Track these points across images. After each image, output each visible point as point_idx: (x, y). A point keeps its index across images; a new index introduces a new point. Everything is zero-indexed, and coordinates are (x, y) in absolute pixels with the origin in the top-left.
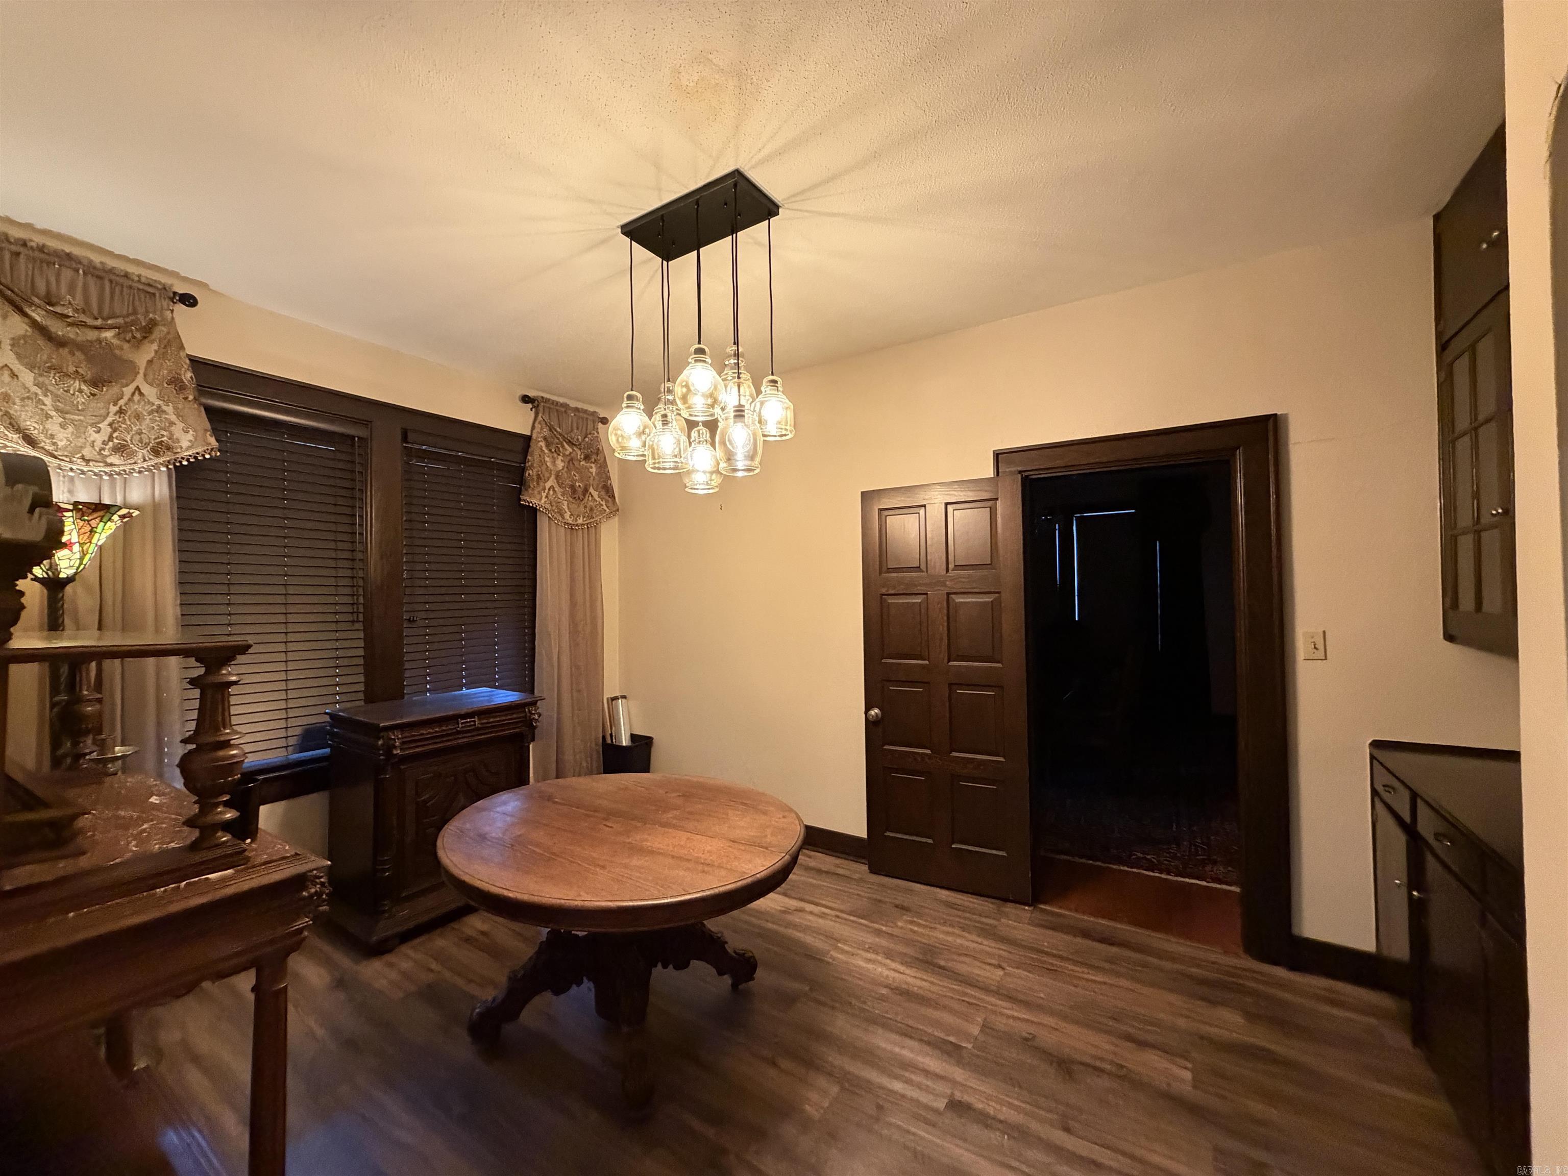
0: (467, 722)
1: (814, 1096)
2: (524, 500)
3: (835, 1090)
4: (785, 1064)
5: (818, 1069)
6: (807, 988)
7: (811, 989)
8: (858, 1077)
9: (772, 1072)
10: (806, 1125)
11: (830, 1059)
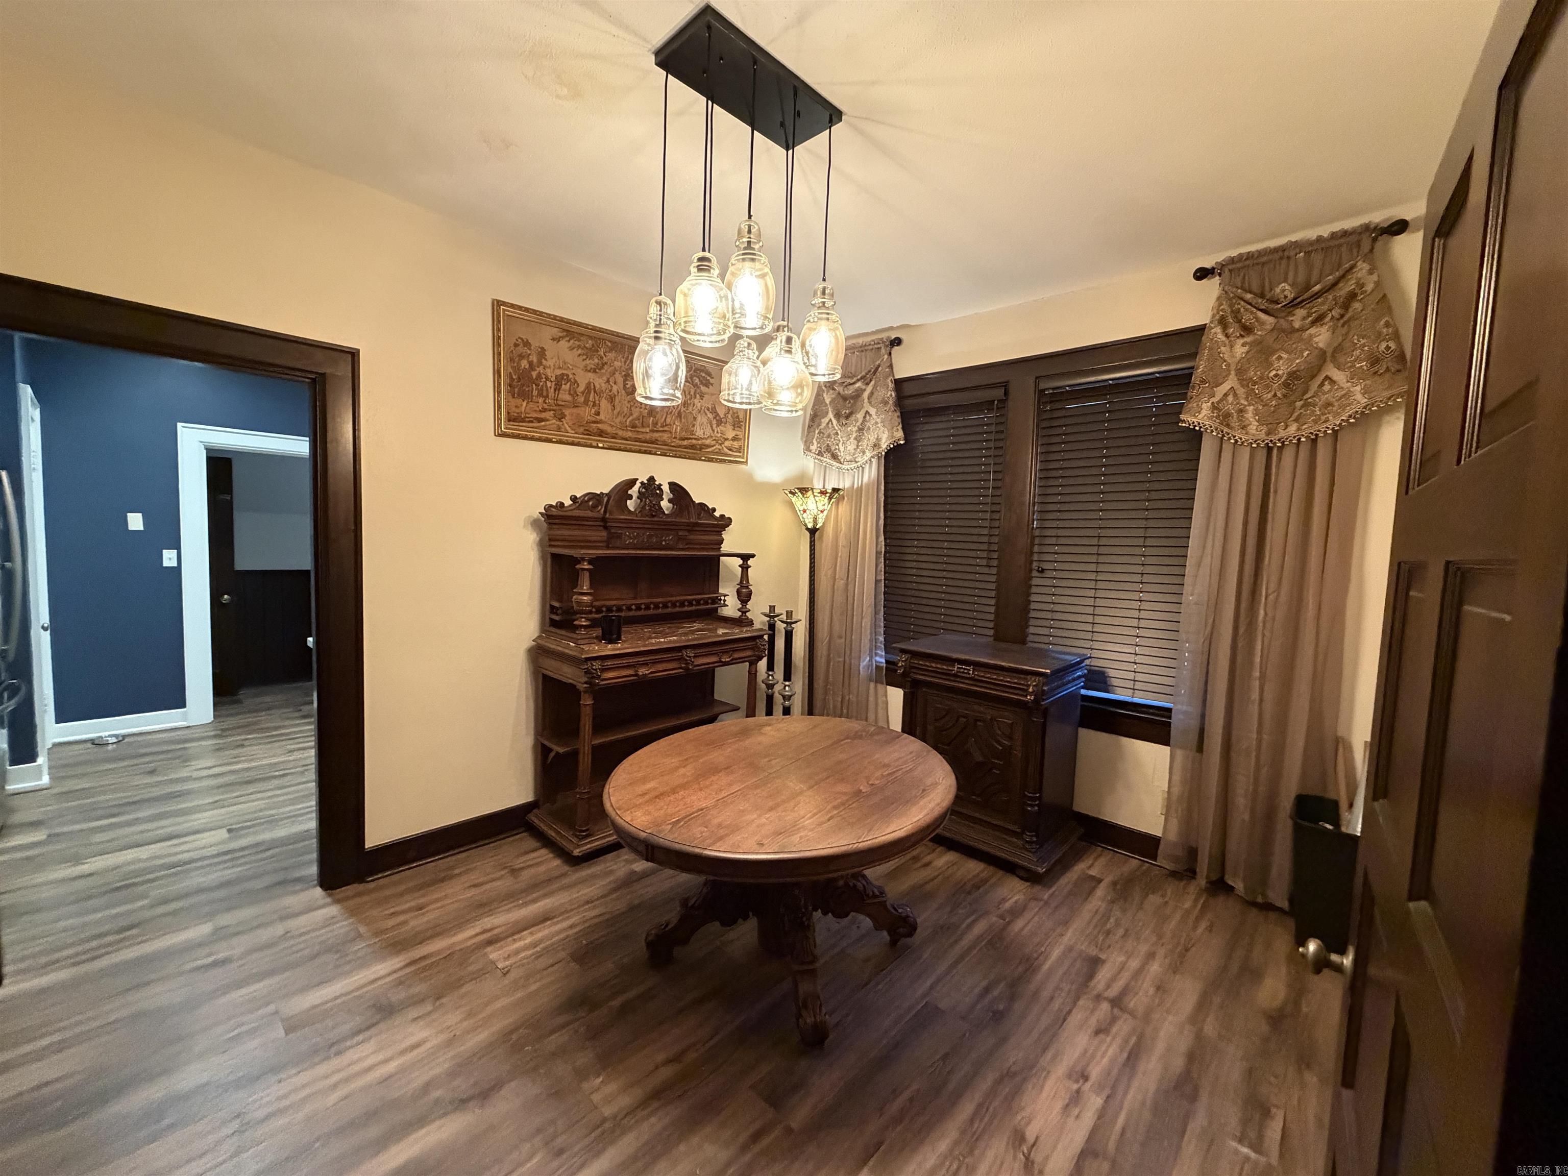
0: (962, 668)
1: (611, 1088)
2: (1184, 421)
3: (608, 1111)
4: (666, 1073)
5: (644, 1103)
6: (794, 1125)
7: (789, 1131)
8: (612, 1142)
9: (660, 1057)
10: (582, 1075)
11: (653, 1120)
